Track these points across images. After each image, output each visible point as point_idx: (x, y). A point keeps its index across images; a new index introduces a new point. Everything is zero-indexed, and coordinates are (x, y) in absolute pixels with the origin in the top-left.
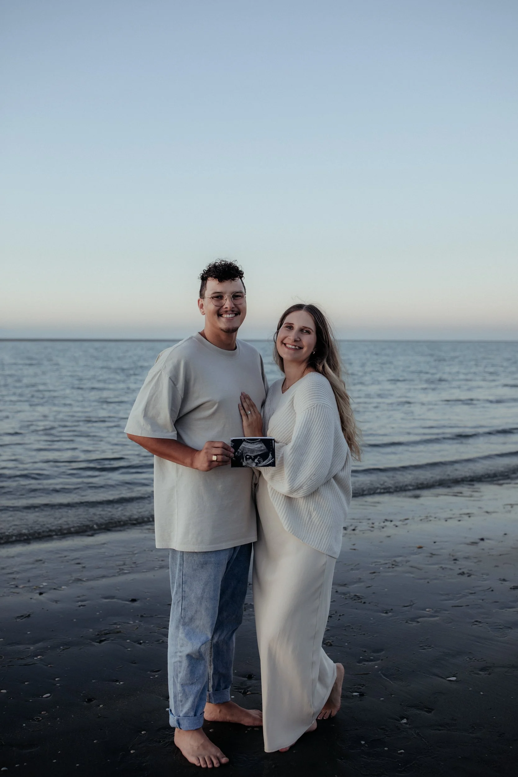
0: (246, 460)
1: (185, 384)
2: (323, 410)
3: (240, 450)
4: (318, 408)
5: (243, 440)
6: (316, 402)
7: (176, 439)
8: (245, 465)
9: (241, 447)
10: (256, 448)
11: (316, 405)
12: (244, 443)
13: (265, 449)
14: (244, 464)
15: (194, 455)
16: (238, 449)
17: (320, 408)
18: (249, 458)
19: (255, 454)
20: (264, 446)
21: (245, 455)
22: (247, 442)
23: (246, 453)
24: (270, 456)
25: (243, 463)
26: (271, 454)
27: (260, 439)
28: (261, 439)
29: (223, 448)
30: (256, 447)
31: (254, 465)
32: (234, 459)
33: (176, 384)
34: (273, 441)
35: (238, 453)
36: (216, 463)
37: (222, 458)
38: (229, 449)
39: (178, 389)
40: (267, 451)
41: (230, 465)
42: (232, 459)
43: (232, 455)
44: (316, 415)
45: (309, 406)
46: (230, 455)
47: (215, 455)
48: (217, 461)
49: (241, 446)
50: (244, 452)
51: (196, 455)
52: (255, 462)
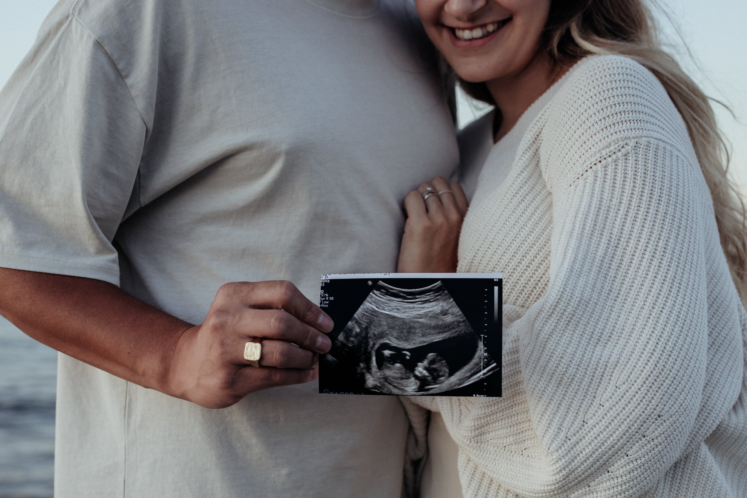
0: (380, 366)
1: (160, 74)
2: (660, 161)
3: (357, 322)
4: (641, 158)
5: (370, 283)
6: (633, 133)
7: (115, 280)
8: (375, 387)
9: (360, 310)
10: (421, 316)
11: (632, 143)
12: (375, 295)
13: (459, 322)
14: (371, 381)
15: (176, 342)
16: (350, 317)
17: (651, 155)
18: (393, 360)
19: (417, 341)
20: (456, 310)
21: (376, 347)
22: (388, 293)
23: (382, 335)
24: (481, 351)
25: (368, 376)
26: (485, 345)
27: (439, 283)
28: (442, 280)
29: (287, 307)
30: (422, 312)
31: (411, 386)
32: (330, 357)
33: (123, 74)
34: (496, 288)
35: (347, 338)
36: (257, 374)
37: (284, 354)
38: (310, 316)
39: (134, 92)
40: (470, 329)
41: (314, 383)
42: (322, 358)
43: (324, 342)
44: (639, 182)
45: (604, 152)
46: (314, 341)
47: (254, 339)
48: (264, 363)
49: (361, 307)
50: (371, 334)
51: (183, 342)
52: (417, 373)
